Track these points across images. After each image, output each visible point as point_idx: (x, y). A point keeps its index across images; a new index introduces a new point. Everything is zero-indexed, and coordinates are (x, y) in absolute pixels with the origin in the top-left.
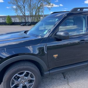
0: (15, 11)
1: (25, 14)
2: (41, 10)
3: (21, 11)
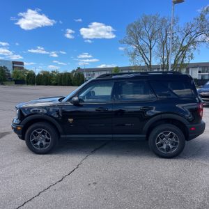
0: (130, 58)
1: (150, 62)
2: (188, 54)
3: (143, 57)
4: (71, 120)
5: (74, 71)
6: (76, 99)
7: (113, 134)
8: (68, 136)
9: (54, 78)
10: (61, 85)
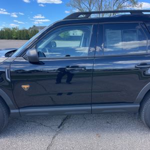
4: (26, 87)
5: (30, 28)
6: (33, 52)
7: (91, 104)
8: (21, 110)
9: (14, 34)
10: (21, 39)
